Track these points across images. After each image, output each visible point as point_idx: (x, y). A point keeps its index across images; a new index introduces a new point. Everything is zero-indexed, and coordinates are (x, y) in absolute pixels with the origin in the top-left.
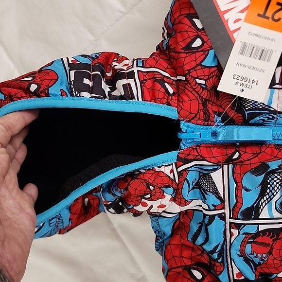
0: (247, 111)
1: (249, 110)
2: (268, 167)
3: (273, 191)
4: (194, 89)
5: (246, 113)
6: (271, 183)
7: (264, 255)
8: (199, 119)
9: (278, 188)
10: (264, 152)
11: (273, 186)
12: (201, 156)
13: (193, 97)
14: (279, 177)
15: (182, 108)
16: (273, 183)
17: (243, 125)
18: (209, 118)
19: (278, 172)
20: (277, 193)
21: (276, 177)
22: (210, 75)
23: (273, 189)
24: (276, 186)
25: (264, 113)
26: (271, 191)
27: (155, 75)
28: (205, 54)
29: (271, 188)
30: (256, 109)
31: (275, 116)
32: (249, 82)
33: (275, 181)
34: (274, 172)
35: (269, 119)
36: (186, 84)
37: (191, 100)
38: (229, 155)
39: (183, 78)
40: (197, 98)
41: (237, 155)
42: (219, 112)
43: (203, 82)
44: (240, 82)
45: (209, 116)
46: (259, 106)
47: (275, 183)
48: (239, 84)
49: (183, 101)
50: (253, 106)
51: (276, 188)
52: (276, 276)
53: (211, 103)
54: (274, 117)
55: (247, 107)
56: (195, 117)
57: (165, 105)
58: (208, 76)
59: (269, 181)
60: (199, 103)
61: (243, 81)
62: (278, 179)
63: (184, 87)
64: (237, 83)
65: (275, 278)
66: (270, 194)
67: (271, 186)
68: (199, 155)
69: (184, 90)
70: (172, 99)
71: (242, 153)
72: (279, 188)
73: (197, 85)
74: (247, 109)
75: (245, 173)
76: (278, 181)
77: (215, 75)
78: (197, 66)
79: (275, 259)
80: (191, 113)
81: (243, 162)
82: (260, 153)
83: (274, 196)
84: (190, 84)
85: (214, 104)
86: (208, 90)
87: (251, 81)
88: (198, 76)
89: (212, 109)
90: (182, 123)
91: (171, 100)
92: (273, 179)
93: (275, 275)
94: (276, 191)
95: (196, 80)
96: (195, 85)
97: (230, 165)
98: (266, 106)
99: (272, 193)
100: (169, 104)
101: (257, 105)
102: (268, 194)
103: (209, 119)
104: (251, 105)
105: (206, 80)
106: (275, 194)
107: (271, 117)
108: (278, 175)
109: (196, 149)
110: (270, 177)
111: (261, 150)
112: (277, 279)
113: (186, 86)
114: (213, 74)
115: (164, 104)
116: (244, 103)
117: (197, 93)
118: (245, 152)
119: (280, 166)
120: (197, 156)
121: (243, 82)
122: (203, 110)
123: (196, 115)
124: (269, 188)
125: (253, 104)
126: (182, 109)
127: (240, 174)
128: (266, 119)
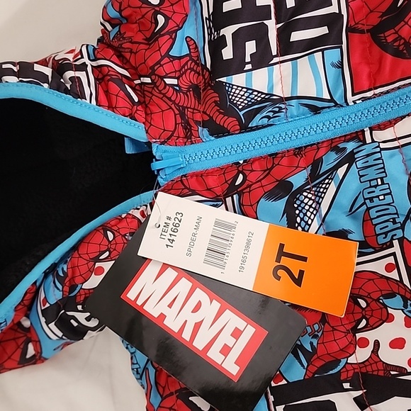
0: (241, 110)
1: (244, 108)
2: (291, 185)
3: (306, 219)
4: (164, 95)
5: (241, 113)
6: (300, 208)
7: (316, 327)
8: (179, 137)
9: (312, 213)
10: (278, 164)
11: (304, 211)
12: (189, 189)
13: (165, 107)
14: (310, 196)
15: (150, 123)
16: (304, 208)
17: (243, 133)
18: (191, 132)
19: (307, 189)
20: (312, 220)
21: (306, 197)
22: (182, 69)
23: (305, 215)
24: (308, 210)
25: (265, 106)
26: (302, 219)
27: (109, 71)
28: (171, 37)
29: (301, 215)
30: (254, 104)
31: (283, 106)
32: (170, 235)
33: (306, 204)
34: (301, 190)
35: (275, 112)
36: (153, 88)
37: (163, 111)
38: (229, 182)
39: (148, 80)
40: (171, 108)
41: (241, 178)
42: (203, 121)
43: (175, 82)
44: (171, 222)
45: (190, 130)
46: (256, 98)
47: (307, 207)
48: (168, 221)
49: (151, 114)
50: (249, 101)
51: (309, 214)
52: (347, 363)
53: (192, 111)
54: (280, 108)
55: (240, 105)
56: (172, 135)
57: (128, 119)
58: (180, 71)
59: (296, 206)
60: (175, 115)
61: (173, 227)
62: (310, 199)
63: (151, 93)
64: (169, 218)
65: (344, 366)
66: (303, 224)
67: (301, 211)
68: (186, 188)
69: (151, 98)
70: (137, 110)
71: (247, 173)
72: (315, 212)
73: (168, 87)
74: (240, 107)
75: (258, 202)
76: (311, 202)
77: (188, 69)
78: (163, 58)
79: (334, 329)
80: (164, 130)
81: (252, 185)
82: (272, 167)
83: (310, 225)
84: (157, 87)
85: (195, 111)
86: (183, 93)
87: (172, 238)
88: (167, 74)
89: (193, 119)
90: (154, 147)
91: (136, 112)
92: (302, 202)
93: (343, 362)
94: (309, 218)
95: (165, 79)
96: (165, 88)
97: (235, 196)
98: (267, 94)
99: (304, 221)
100: (133, 118)
101: (253, 99)
102: (299, 225)
103: (192, 134)
104: (245, 100)
105: (178, 78)
106: (310, 222)
107: (277, 109)
108: (309, 193)
109: (181, 181)
110: (298, 199)
111: (274, 164)
112: (348, 367)
113: (153, 91)
114: (186, 68)
115: (127, 116)
116: (234, 100)
117: (170, 99)
118: (252, 171)
119: (307, 179)
120: (183, 189)
121: (171, 226)
122: (182, 123)
123: (174, 132)
124: (298, 215)
125: (247, 97)
126: (151, 125)
127: (251, 206)
128: (271, 114)
